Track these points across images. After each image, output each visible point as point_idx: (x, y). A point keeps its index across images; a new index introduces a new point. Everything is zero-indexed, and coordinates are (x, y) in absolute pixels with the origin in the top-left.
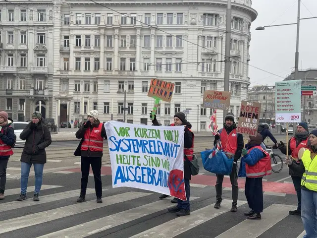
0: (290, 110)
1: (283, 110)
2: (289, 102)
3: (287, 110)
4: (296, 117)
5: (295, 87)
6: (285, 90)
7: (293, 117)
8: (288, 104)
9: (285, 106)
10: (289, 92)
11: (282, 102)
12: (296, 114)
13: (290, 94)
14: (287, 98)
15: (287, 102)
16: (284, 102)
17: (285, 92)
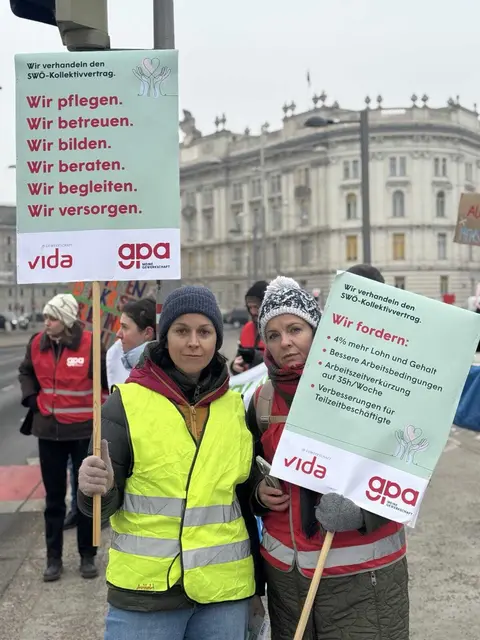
0: (115, 211)
1: (71, 211)
2: (106, 166)
3: (96, 210)
4: (153, 251)
5: (143, 88)
6: (83, 102)
7: (134, 253)
8: (99, 176)
9: (85, 190)
10: (104, 112)
11: (63, 167)
12: (152, 237)
13: (114, 122)
14: (92, 145)
15: (91, 167)
16: (73, 167)
17: (86, 112)
